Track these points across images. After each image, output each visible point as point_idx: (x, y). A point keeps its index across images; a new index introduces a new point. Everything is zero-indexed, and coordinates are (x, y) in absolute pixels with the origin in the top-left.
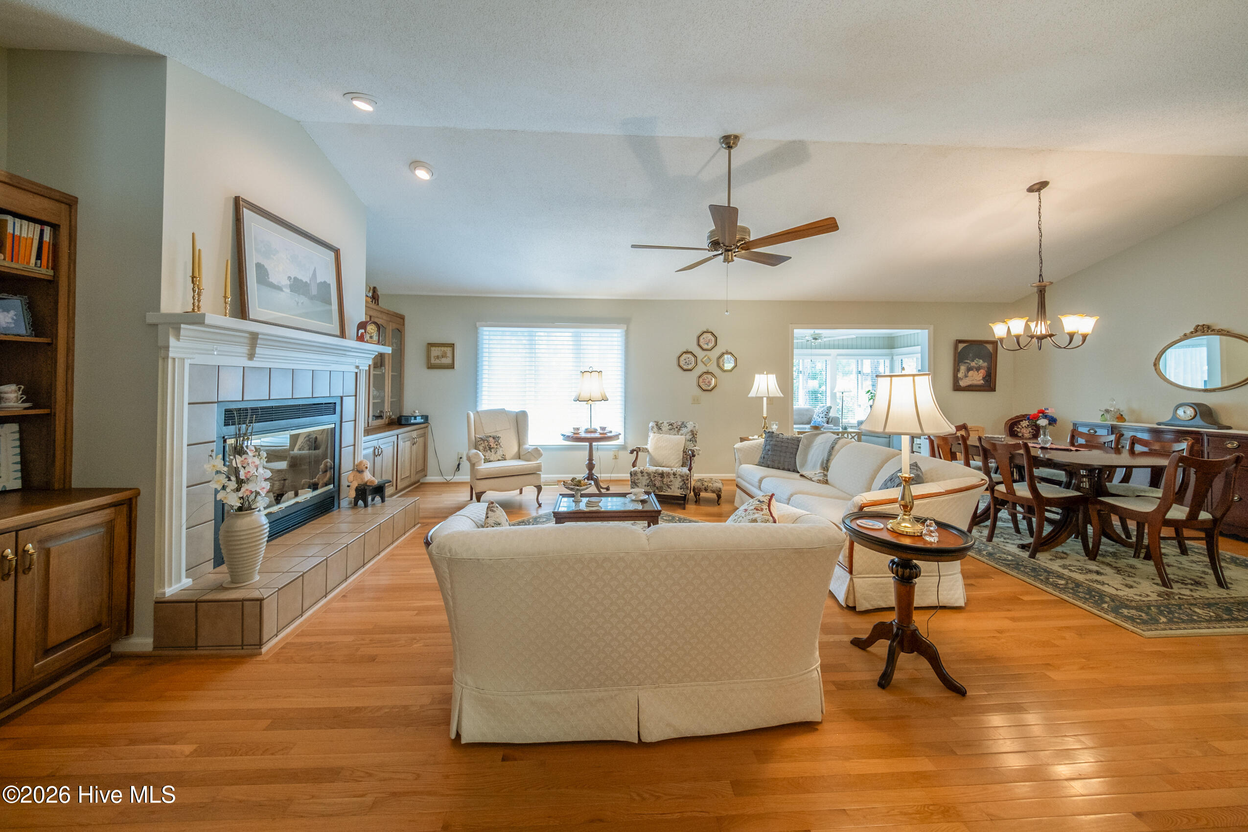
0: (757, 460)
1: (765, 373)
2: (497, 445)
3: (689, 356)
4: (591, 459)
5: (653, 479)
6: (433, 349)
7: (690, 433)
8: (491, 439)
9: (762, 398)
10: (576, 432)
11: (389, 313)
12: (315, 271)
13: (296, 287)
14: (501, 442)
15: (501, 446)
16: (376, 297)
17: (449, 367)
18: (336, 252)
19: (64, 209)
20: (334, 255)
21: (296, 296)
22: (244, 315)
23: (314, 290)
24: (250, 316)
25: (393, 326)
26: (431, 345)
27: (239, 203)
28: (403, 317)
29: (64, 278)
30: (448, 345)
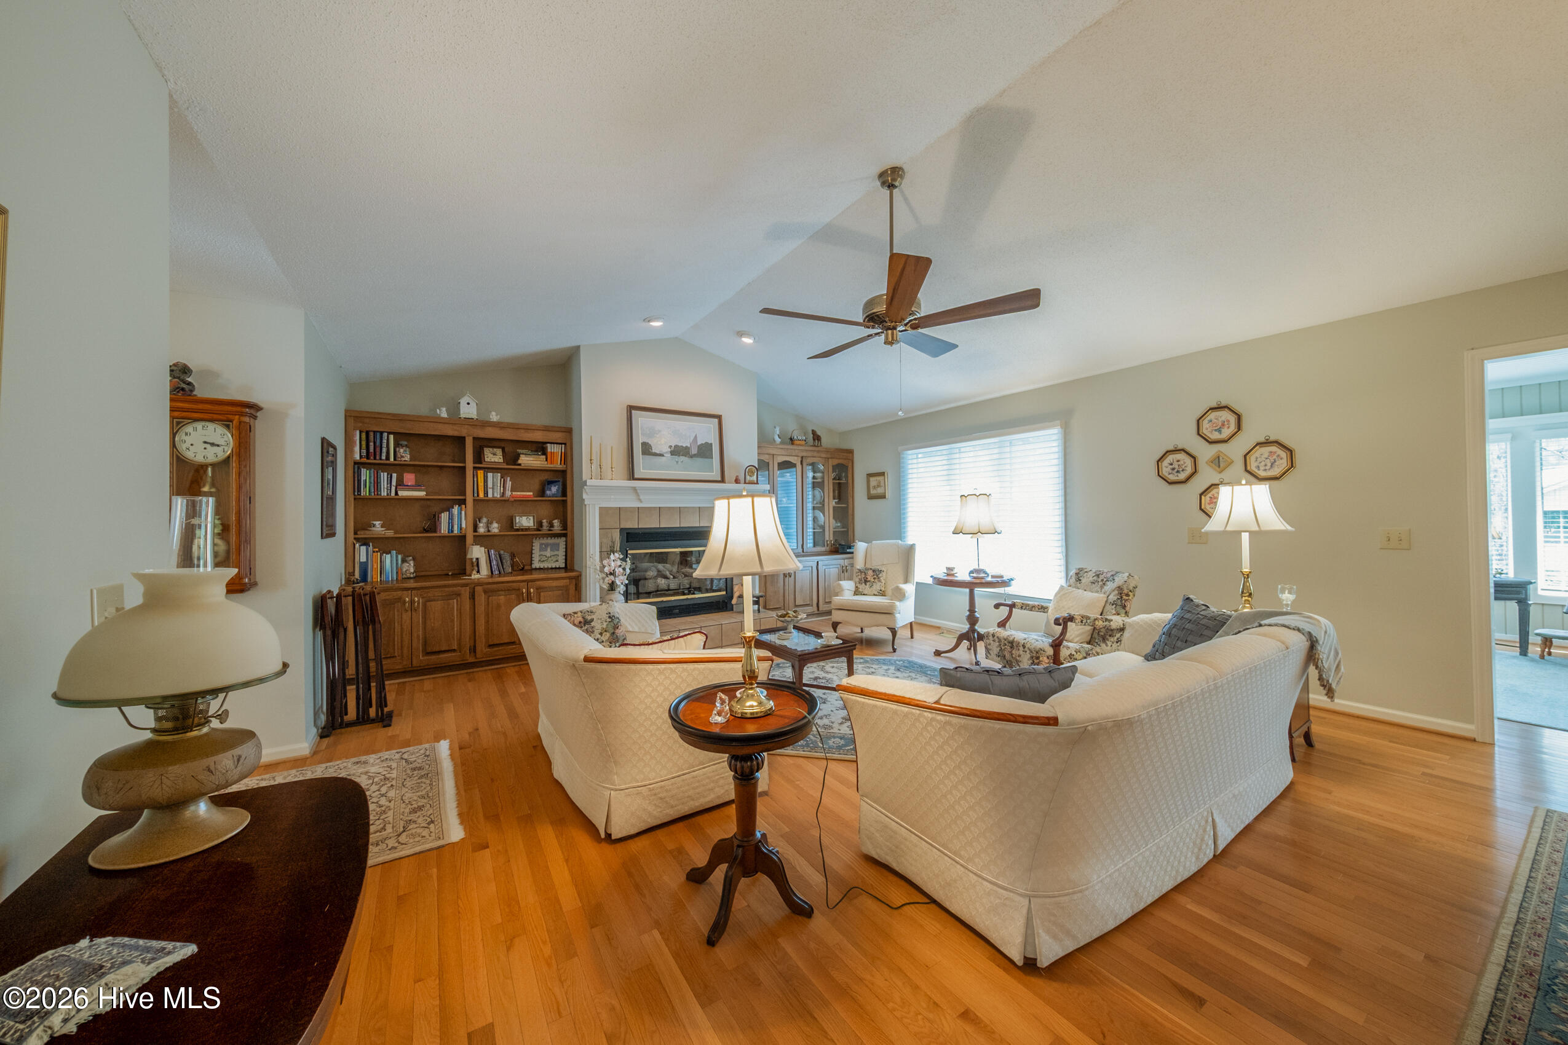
0: (1148, 649)
1: (1244, 482)
2: (874, 579)
3: (1181, 456)
4: (972, 610)
5: (1003, 648)
6: (872, 479)
7: (1116, 592)
8: (870, 573)
9: (1238, 533)
10: (949, 572)
11: (827, 451)
12: (696, 436)
13: (677, 451)
14: (883, 576)
15: (880, 581)
16: (817, 437)
17: (883, 497)
18: (719, 417)
19: (568, 435)
20: (716, 420)
21: (676, 458)
22: (632, 476)
23: (694, 451)
24: (636, 476)
25: (836, 462)
26: (870, 475)
27: (631, 408)
28: (851, 452)
29: (569, 468)
30: (882, 474)
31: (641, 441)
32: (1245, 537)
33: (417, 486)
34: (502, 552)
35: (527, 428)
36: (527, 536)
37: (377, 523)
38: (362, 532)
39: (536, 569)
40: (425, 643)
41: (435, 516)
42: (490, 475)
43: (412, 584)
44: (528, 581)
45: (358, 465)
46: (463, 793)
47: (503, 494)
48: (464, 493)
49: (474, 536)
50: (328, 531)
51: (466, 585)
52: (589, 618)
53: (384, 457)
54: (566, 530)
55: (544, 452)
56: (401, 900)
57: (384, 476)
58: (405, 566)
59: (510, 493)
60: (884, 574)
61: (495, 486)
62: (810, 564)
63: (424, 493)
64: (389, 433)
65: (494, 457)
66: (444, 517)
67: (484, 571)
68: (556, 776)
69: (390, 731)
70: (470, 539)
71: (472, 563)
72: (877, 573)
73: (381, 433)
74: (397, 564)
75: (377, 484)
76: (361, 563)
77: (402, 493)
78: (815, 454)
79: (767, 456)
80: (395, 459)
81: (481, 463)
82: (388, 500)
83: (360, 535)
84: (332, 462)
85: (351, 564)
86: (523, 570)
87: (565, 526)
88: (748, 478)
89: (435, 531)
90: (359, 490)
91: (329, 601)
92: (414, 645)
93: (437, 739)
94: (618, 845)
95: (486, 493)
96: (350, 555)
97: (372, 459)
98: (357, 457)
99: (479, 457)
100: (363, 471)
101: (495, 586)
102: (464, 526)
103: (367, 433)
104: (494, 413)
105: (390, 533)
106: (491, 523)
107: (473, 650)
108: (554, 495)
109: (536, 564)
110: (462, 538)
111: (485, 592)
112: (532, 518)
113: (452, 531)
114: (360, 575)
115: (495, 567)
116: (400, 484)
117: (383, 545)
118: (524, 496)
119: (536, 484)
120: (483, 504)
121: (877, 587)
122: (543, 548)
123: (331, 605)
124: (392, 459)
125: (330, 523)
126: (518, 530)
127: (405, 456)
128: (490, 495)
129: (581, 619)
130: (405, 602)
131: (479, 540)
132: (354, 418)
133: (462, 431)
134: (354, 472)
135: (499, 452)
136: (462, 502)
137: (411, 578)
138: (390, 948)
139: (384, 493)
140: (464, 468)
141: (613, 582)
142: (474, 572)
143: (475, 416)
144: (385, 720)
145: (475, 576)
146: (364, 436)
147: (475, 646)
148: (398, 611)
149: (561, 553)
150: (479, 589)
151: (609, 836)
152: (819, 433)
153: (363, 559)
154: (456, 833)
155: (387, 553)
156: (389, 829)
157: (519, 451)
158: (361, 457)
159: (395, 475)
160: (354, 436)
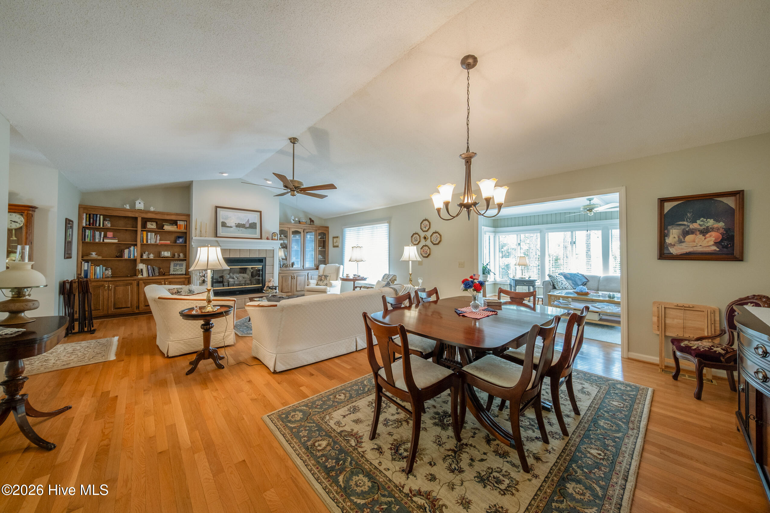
2: (324, 279)
3: (417, 236)
8: (323, 277)
10: (348, 276)
11: (316, 227)
12: (249, 220)
13: (239, 226)
14: (328, 278)
15: (327, 280)
16: (312, 221)
17: (338, 247)
18: (260, 212)
19: (188, 217)
20: (259, 213)
21: (238, 228)
22: (216, 236)
23: (247, 226)
24: (218, 236)
25: (320, 231)
26: (334, 238)
27: (217, 207)
28: (328, 227)
29: (188, 231)
30: (337, 237)
31: (221, 221)
32: (410, 262)
33: (114, 237)
34: (154, 267)
35: (168, 214)
36: (167, 260)
37: (94, 253)
38: (86, 257)
39: (171, 274)
40: (115, 304)
41: (122, 251)
42: (149, 234)
43: (110, 279)
44: (165, 279)
45: (84, 228)
46: (119, 350)
47: (156, 241)
48: (136, 241)
49: (141, 260)
50: (68, 255)
51: (135, 280)
52: (180, 291)
53: (98, 225)
54: (186, 257)
55: (177, 225)
56: (87, 373)
57: (97, 233)
58: (107, 272)
59: (159, 241)
60: (329, 277)
61: (152, 239)
62: (305, 274)
63: (117, 241)
64: (100, 215)
65: (151, 226)
66: (126, 251)
67: (145, 274)
68: (157, 344)
69: (93, 335)
70: (138, 260)
71: (139, 271)
72: (326, 277)
73: (97, 215)
74: (103, 271)
75: (94, 236)
76: (85, 270)
77: (106, 241)
78: (311, 228)
79: (287, 228)
80: (103, 226)
81: (145, 228)
82: (99, 243)
83: (85, 257)
84: (71, 227)
85: (80, 270)
86: (164, 275)
87: (185, 256)
88: (273, 237)
89: (122, 257)
90: (85, 239)
91: (67, 284)
92: (109, 304)
93: (114, 336)
94: (171, 359)
95: (147, 241)
96: (79, 267)
97: (92, 225)
98: (84, 225)
99: (144, 226)
100: (87, 231)
101: (148, 281)
102: (136, 255)
103: (90, 215)
104: (152, 207)
105: (100, 258)
106: (150, 254)
107: (138, 307)
108: (180, 243)
109: (172, 272)
110: (135, 260)
111: (144, 283)
112: (170, 252)
113: (130, 257)
114: (84, 275)
115: (150, 273)
116: (105, 236)
117: (96, 263)
118: (166, 243)
119: (173, 237)
120: (145, 247)
121: (325, 282)
122: (175, 265)
123: (68, 286)
124: (101, 226)
125: (69, 252)
126: (162, 257)
127: (108, 224)
128: (149, 242)
129: (176, 291)
130: (105, 287)
131: (143, 261)
132: (83, 208)
133: (136, 215)
134: (82, 232)
135: (154, 224)
136: (135, 245)
137: (109, 277)
138: (81, 381)
139: (97, 240)
140: (136, 231)
141: (204, 280)
142: (140, 275)
143: (143, 209)
144: (92, 332)
145: (140, 276)
146: (88, 216)
147: (139, 306)
148: (102, 290)
149: (184, 268)
150: (141, 282)
151: (168, 356)
152: (313, 219)
153: (86, 268)
154: (112, 357)
155: (98, 266)
156: (86, 358)
157: (164, 223)
158: (86, 225)
159: (103, 233)
160: (83, 215)
